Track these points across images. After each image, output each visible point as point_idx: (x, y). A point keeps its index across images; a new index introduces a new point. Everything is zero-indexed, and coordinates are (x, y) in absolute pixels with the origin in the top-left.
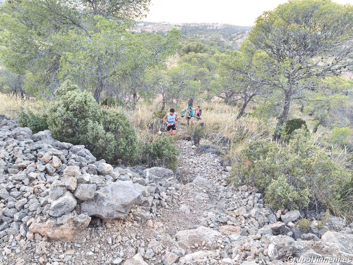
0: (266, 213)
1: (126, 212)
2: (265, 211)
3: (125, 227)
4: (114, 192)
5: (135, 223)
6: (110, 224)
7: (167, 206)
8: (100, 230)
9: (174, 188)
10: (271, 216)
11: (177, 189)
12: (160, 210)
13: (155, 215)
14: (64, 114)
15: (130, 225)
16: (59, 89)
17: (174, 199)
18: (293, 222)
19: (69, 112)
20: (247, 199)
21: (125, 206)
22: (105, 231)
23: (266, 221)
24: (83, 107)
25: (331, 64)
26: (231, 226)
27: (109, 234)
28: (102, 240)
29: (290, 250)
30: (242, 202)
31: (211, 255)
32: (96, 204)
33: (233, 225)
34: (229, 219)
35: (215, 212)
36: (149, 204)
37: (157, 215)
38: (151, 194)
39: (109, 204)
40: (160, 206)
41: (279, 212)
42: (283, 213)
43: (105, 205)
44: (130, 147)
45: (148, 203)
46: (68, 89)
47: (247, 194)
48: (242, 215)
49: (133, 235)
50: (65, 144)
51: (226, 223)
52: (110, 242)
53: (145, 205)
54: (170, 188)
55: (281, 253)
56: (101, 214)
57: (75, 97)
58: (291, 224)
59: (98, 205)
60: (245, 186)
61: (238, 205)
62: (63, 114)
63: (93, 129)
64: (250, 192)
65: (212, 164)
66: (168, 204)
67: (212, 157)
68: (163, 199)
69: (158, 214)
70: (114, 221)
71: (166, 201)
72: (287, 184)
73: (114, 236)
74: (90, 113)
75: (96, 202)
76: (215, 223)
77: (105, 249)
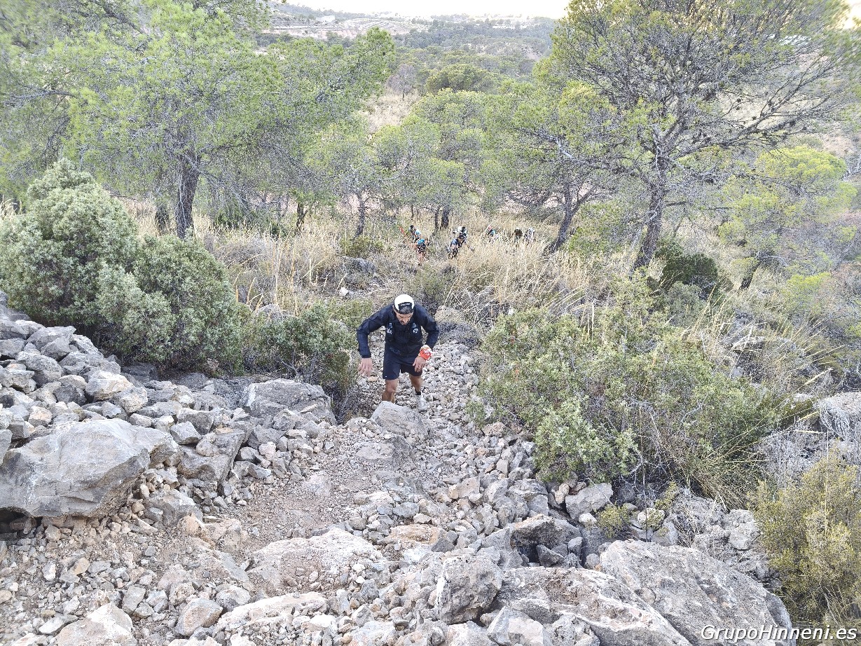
0: (528, 492)
1: (98, 498)
2: (525, 487)
3: (110, 536)
4: (67, 449)
5: (145, 525)
6: (58, 530)
7: (270, 479)
8: (26, 547)
9: (303, 433)
10: (538, 498)
11: (312, 436)
12: (247, 489)
13: (229, 500)
14: (37, 246)
15: (127, 529)
16: (38, 183)
17: (296, 461)
18: (593, 513)
19: (49, 242)
20: (497, 457)
21: (91, 485)
22: (41, 548)
23: (519, 512)
24: (89, 230)
25: (758, 116)
26: (421, 527)
27: (54, 555)
28: (28, 571)
29: (480, 594)
30: (483, 464)
31: (304, 605)
32: (12, 481)
33: (430, 522)
34: (421, 510)
35: (395, 491)
36: (214, 474)
37: (236, 501)
38: (224, 449)
39: (43, 480)
40: (252, 479)
41: (564, 488)
42: (572, 492)
43: (34, 483)
44: (217, 330)
45: (212, 472)
46: (62, 183)
47: (502, 443)
48: (465, 498)
49: (129, 558)
50: (23, 324)
51: (409, 520)
52: (50, 576)
53: (202, 476)
54: (291, 432)
55: (458, 600)
56: (23, 507)
57: (68, 204)
58: (586, 517)
59: (16, 482)
60: (498, 423)
61: (471, 472)
62: (32, 248)
63: (112, 285)
64: (509, 439)
65: (452, 368)
66: (274, 473)
67: (456, 350)
68: (263, 461)
69: (238, 498)
70: (72, 523)
71: (271, 465)
72: (580, 420)
73: (66, 561)
74: (105, 243)
75: (11, 476)
76: (385, 520)
77: (31, 592)
